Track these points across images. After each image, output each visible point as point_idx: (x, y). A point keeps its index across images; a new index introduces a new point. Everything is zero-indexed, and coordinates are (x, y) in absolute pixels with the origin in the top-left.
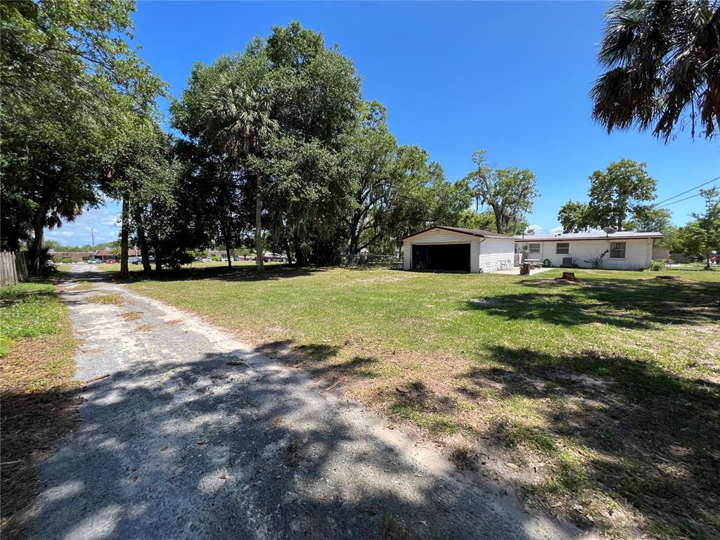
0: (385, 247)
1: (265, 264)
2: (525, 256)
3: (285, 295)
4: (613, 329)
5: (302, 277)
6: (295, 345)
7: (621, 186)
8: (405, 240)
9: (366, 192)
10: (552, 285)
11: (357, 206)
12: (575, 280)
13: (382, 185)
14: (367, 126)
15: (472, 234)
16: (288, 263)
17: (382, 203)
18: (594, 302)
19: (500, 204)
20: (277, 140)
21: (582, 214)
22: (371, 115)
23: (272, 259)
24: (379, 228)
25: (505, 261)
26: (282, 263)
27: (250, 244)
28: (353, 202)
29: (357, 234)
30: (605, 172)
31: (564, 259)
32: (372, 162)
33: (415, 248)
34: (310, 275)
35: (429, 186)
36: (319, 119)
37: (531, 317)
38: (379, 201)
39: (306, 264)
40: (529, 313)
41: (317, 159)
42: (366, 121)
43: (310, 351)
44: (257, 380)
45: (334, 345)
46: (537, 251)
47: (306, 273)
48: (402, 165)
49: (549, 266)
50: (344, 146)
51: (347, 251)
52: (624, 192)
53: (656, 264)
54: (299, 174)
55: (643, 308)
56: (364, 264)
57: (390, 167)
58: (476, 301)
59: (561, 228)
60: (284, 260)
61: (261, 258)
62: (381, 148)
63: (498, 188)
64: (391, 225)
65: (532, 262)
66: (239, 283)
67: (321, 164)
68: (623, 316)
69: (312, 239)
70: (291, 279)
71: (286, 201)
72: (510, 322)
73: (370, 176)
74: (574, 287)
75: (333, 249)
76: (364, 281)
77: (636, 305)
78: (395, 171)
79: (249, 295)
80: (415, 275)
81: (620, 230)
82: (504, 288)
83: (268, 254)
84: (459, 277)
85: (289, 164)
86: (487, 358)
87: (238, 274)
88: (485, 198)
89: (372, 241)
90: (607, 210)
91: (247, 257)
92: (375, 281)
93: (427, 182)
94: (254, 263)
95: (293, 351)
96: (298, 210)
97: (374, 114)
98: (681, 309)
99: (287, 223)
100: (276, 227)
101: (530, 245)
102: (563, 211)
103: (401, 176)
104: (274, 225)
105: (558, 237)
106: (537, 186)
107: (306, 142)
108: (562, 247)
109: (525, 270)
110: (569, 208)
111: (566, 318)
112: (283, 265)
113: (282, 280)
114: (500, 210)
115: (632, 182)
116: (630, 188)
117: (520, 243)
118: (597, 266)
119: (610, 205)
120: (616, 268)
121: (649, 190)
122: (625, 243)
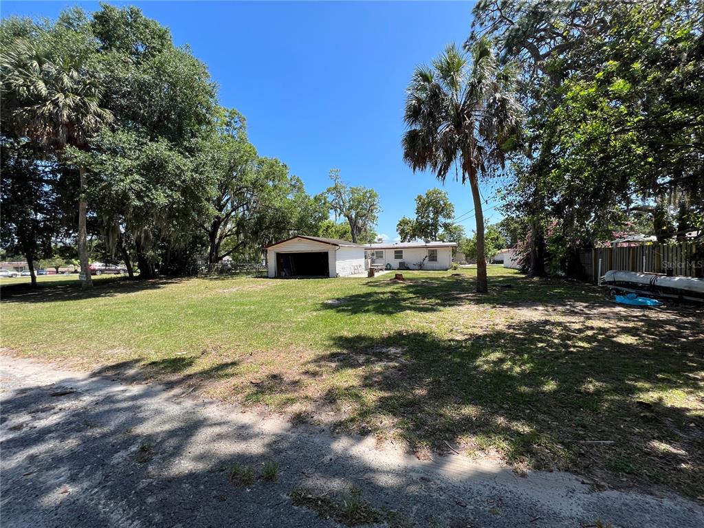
0: (250, 254)
1: (93, 277)
2: (373, 262)
3: (126, 313)
4: (416, 313)
5: (150, 291)
6: (143, 363)
7: (435, 207)
8: (268, 249)
9: (226, 198)
10: (388, 284)
11: (217, 213)
12: (403, 279)
13: (244, 193)
14: (225, 133)
15: (329, 243)
16: (127, 275)
17: (244, 211)
18: (411, 295)
19: (353, 216)
20: (109, 133)
21: (412, 227)
22: (230, 122)
23: (102, 271)
24: (242, 236)
25: (357, 266)
26: (119, 276)
27: (68, 254)
28: (212, 210)
29: (217, 241)
30: (425, 197)
31: (400, 263)
32: (231, 169)
33: (279, 256)
34: (159, 288)
35: (290, 197)
36: (168, 118)
37: (367, 311)
38: (241, 209)
39: (154, 276)
40: (366, 308)
41: (166, 162)
42: (224, 127)
43: (162, 366)
44: (97, 404)
45: (190, 356)
46: (382, 257)
47: (154, 286)
48: (263, 176)
49: (390, 269)
50: (200, 151)
51: (206, 260)
52: (436, 213)
53: (455, 265)
54: (142, 175)
55: (437, 297)
56: (225, 272)
57: (252, 176)
58: (330, 302)
59: (399, 238)
60: (122, 272)
61: (87, 271)
62: (241, 157)
63: (351, 203)
64: (255, 233)
65: (377, 266)
66: (53, 304)
67: (170, 167)
68: (425, 304)
69: (161, 248)
70: (133, 294)
71: (124, 204)
72: (352, 316)
73: (229, 183)
74: (401, 285)
75: (188, 258)
76: (225, 291)
77: (433, 296)
78: (256, 181)
79: (72, 318)
80: (279, 282)
81: (436, 240)
82: (352, 289)
83: (97, 265)
84: (318, 282)
85: (128, 163)
86: (330, 346)
87: (49, 292)
88: (342, 210)
89: (236, 249)
90: (427, 225)
91: (60, 269)
92: (237, 290)
93: (288, 194)
94: (76, 277)
95: (142, 369)
96: (141, 216)
97: (232, 121)
98: (458, 296)
99: (126, 228)
100: (110, 233)
101: (377, 252)
102: (400, 225)
103: (262, 186)
104: (108, 230)
105: (396, 246)
106: (380, 203)
107: (150, 141)
108: (398, 253)
109: (371, 274)
110: (403, 223)
111: (390, 309)
112: (121, 279)
113: (120, 296)
114: (353, 222)
115: (441, 205)
116: (440, 209)
117: (369, 251)
118: (421, 268)
119: (428, 221)
120: (433, 269)
121: (450, 211)
122: (437, 250)
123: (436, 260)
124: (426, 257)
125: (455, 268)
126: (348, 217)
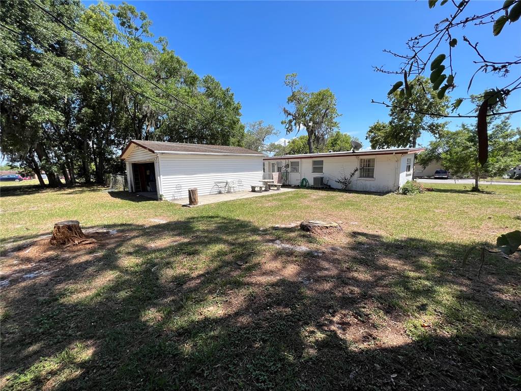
2: (286, 176)
19: (311, 124)
46: (297, 169)
101: (291, 162)
102: (370, 131)
108: (319, 164)
114: (310, 130)
115: (427, 100)
116: (426, 106)
117: (284, 161)
118: (346, 187)
119: (406, 123)
120: (365, 190)
121: (443, 107)
122: (374, 159)
123: (373, 177)
124: (356, 170)
125: (405, 191)
126: (305, 125)
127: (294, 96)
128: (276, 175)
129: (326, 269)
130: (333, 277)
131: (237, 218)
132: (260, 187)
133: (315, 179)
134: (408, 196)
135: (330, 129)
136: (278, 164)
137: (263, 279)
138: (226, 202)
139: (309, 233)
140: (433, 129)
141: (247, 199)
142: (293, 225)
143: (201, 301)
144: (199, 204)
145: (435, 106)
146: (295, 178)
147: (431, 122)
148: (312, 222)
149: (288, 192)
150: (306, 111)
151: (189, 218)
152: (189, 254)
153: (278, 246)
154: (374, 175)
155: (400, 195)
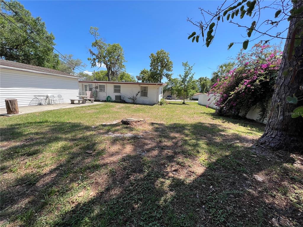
7: (161, 63)
19: (109, 63)
21: (148, 75)
30: (155, 55)
46: (104, 90)
52: (162, 67)
102: (141, 73)
108: (117, 88)
110: (144, 72)
114: (108, 67)
115: (165, 62)
116: (165, 65)
117: (94, 84)
118: (134, 102)
119: (157, 71)
120: (143, 103)
121: (170, 66)
122: (148, 87)
124: (139, 92)
125: (161, 104)
126: (105, 64)
127: (96, 43)
128: (89, 93)
129: (149, 144)
130: (155, 147)
131: (68, 121)
132: (79, 101)
133: (116, 97)
134: (163, 106)
135: (121, 68)
136: (89, 85)
137: (114, 159)
138: (51, 111)
139: (129, 126)
140: (167, 76)
141: (69, 108)
142: (115, 123)
143: (67, 191)
144: (20, 113)
145: (168, 66)
146: (103, 95)
147: (166, 73)
148: (128, 119)
149: (100, 104)
150: (106, 54)
151: (11, 125)
152: (30, 155)
153: (112, 135)
154: (148, 95)
155: (159, 106)
